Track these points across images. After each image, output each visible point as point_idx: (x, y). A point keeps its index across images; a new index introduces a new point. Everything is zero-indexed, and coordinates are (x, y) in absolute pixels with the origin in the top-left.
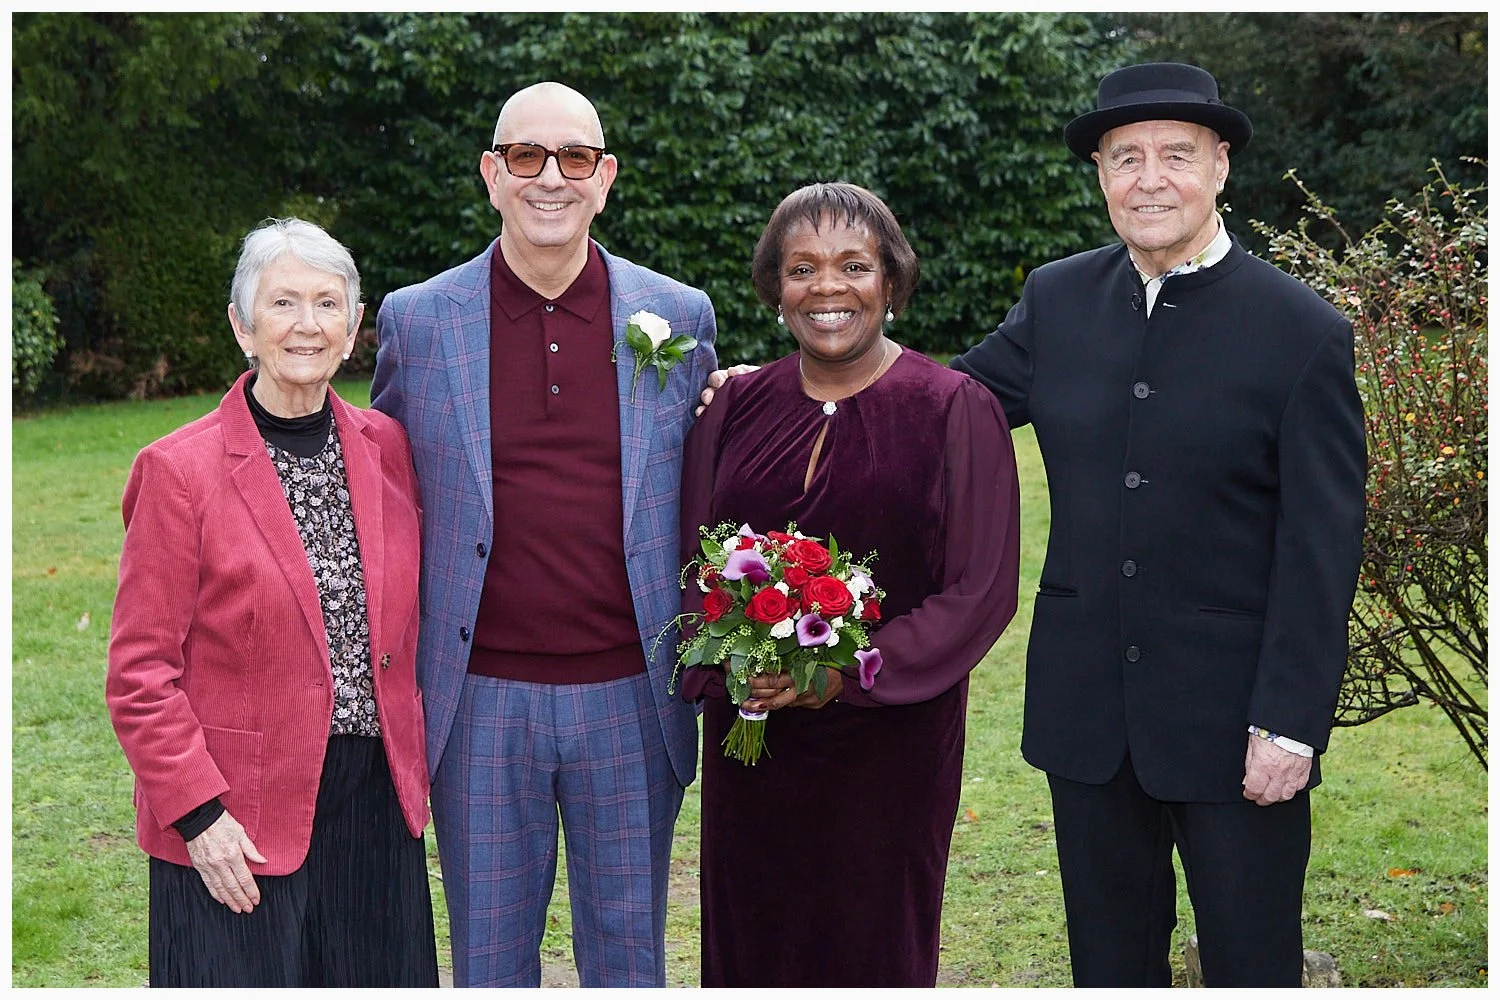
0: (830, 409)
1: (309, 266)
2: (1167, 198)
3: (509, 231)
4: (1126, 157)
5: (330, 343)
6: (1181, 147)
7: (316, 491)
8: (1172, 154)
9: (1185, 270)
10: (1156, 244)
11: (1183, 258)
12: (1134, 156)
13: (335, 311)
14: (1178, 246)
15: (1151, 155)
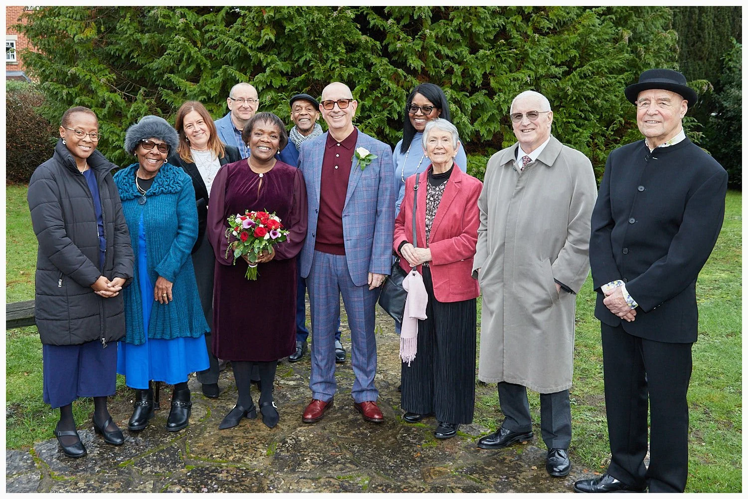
2: (656, 118)
4: (644, 102)
6: (665, 100)
8: (662, 102)
9: (664, 146)
10: (652, 135)
11: (663, 141)
12: (647, 102)
14: (661, 137)
15: (653, 102)
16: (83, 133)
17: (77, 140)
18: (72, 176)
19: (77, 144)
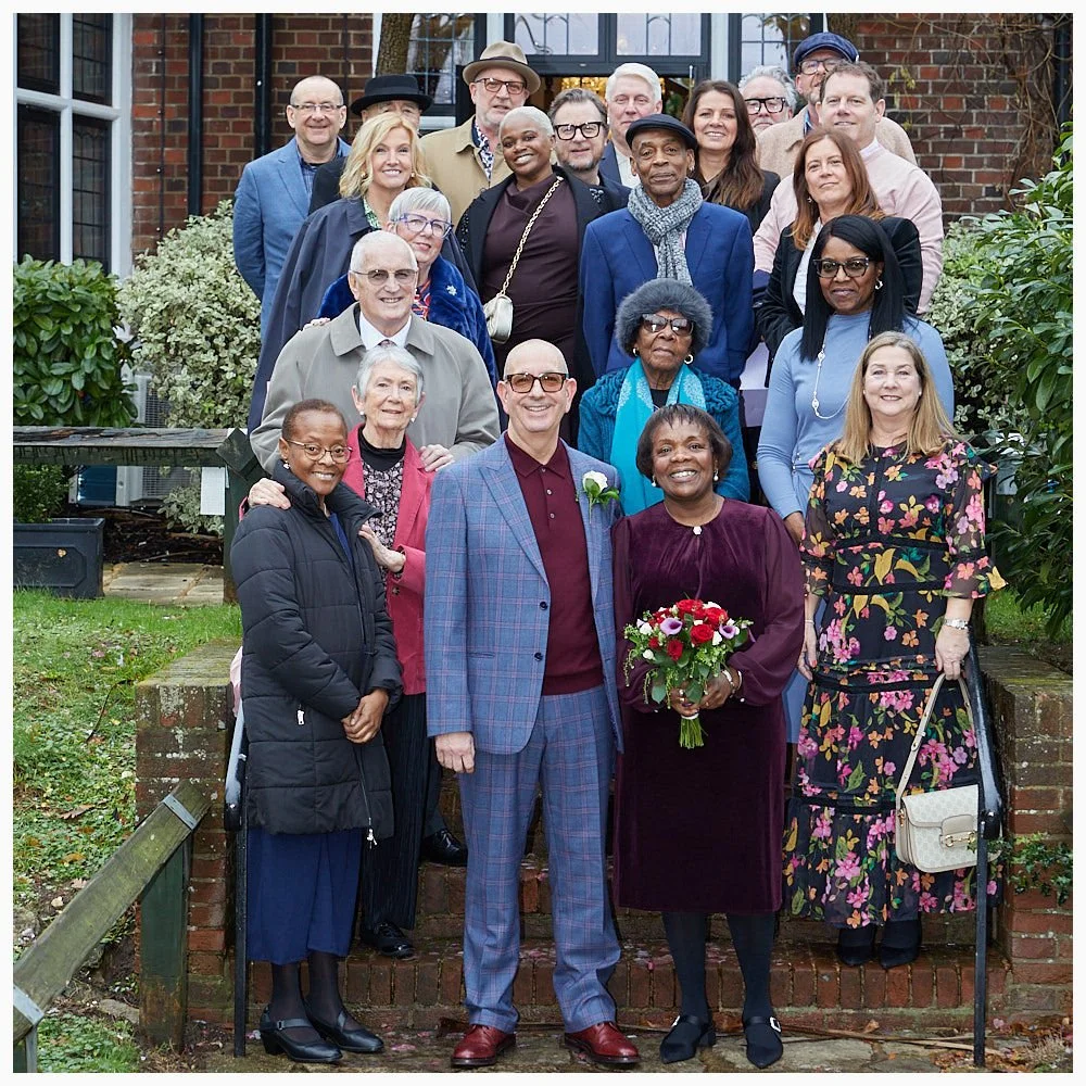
0: (697, 531)
1: (399, 366)
3: (514, 424)
5: (405, 409)
7: (380, 490)
13: (410, 392)
16: (320, 449)
17: (309, 463)
18: (310, 524)
19: (310, 470)
